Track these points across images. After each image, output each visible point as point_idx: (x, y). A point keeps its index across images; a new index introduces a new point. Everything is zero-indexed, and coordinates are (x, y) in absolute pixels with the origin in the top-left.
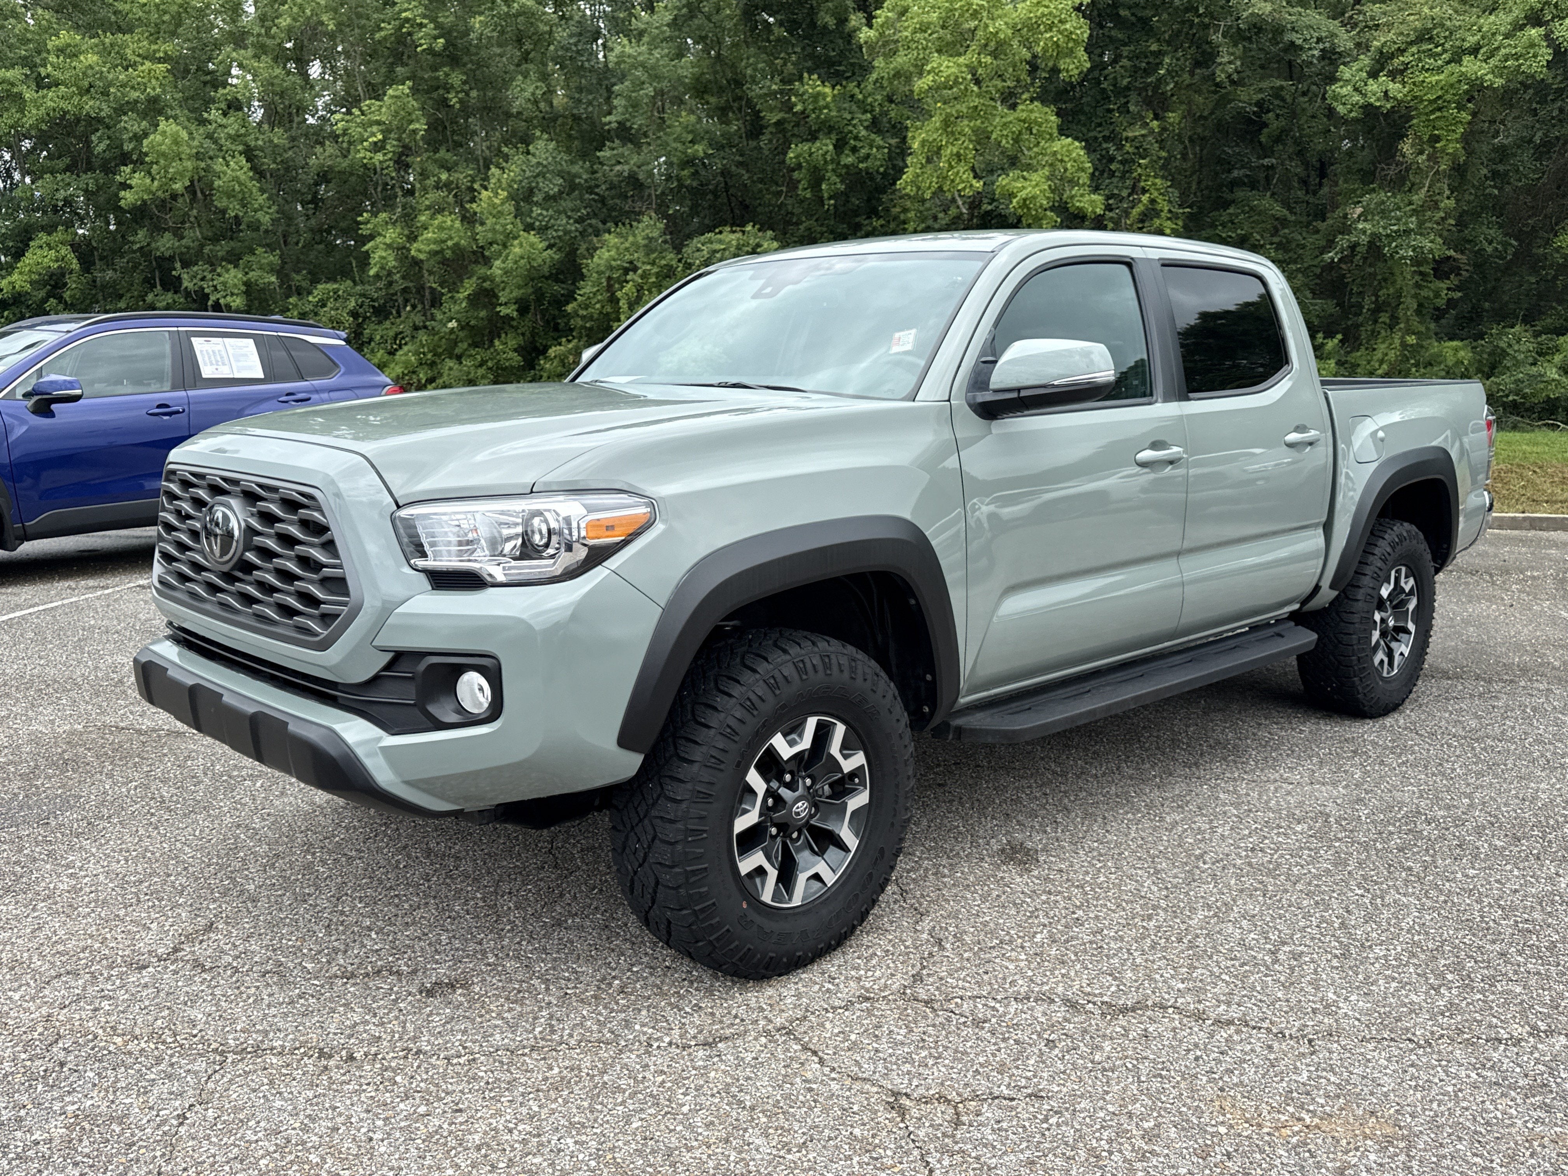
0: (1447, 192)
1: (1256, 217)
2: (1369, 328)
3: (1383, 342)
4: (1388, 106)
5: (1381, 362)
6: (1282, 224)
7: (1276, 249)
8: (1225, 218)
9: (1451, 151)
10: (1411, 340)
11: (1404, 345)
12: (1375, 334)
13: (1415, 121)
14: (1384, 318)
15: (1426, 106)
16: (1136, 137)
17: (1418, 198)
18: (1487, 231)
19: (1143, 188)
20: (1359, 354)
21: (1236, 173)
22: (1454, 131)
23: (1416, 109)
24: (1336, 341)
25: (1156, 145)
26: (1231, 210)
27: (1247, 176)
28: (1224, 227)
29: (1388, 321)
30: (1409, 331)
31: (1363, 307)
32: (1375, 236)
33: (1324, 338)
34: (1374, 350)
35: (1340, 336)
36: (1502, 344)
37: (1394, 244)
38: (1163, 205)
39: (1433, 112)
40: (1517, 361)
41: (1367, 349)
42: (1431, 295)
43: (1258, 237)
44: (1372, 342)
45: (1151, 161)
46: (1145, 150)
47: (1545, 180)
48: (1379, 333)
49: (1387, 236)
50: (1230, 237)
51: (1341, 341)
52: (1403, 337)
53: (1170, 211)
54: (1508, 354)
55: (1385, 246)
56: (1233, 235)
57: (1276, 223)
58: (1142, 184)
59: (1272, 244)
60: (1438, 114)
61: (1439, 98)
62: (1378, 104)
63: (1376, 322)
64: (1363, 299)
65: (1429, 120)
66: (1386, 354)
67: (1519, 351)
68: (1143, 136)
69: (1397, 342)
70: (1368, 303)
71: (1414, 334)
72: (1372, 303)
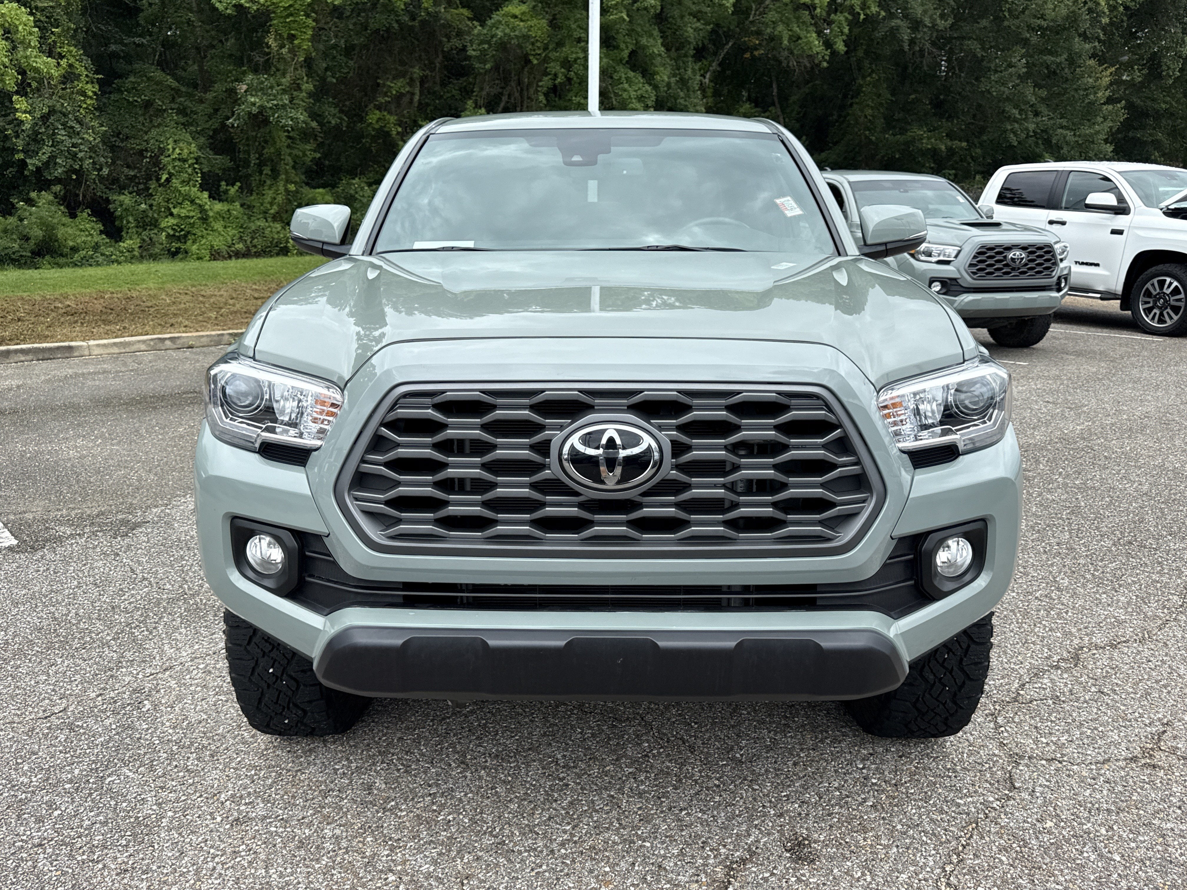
0: (305, 78)
1: (155, 87)
2: (257, 178)
3: (270, 189)
4: (255, 8)
5: (271, 204)
6: (177, 93)
7: (177, 114)
8: (128, 85)
9: (305, 47)
10: (292, 187)
11: (287, 190)
12: (262, 183)
13: (275, 22)
14: (267, 170)
15: (281, 12)
16: (46, 8)
17: (286, 81)
18: (329, 109)
19: (60, 54)
20: (253, 198)
21: (113, 47)
22: (305, 33)
23: (274, 12)
24: (236, 188)
25: (65, 17)
26: (132, 79)
27: (122, 51)
28: (129, 92)
29: (270, 173)
30: (288, 181)
31: (250, 162)
32: (262, 108)
33: (227, 185)
34: (264, 195)
35: (238, 184)
36: (352, 192)
37: (276, 115)
38: (80, 70)
39: (288, 16)
40: (363, 203)
41: (257, 194)
42: (301, 154)
43: (160, 103)
44: (261, 189)
45: (63, 30)
46: (55, 20)
47: (351, 74)
48: (265, 182)
49: (271, 108)
50: (136, 101)
51: (240, 188)
52: (285, 185)
53: (87, 76)
54: (357, 199)
55: (270, 116)
56: (139, 100)
57: (173, 92)
58: (59, 50)
59: (173, 109)
60: (291, 18)
61: (291, 6)
62: (248, 5)
63: (261, 173)
64: (249, 155)
65: (286, 22)
66: (275, 199)
67: (363, 196)
68: (51, 7)
69: (282, 189)
70: (253, 159)
71: (293, 183)
72: (257, 159)
